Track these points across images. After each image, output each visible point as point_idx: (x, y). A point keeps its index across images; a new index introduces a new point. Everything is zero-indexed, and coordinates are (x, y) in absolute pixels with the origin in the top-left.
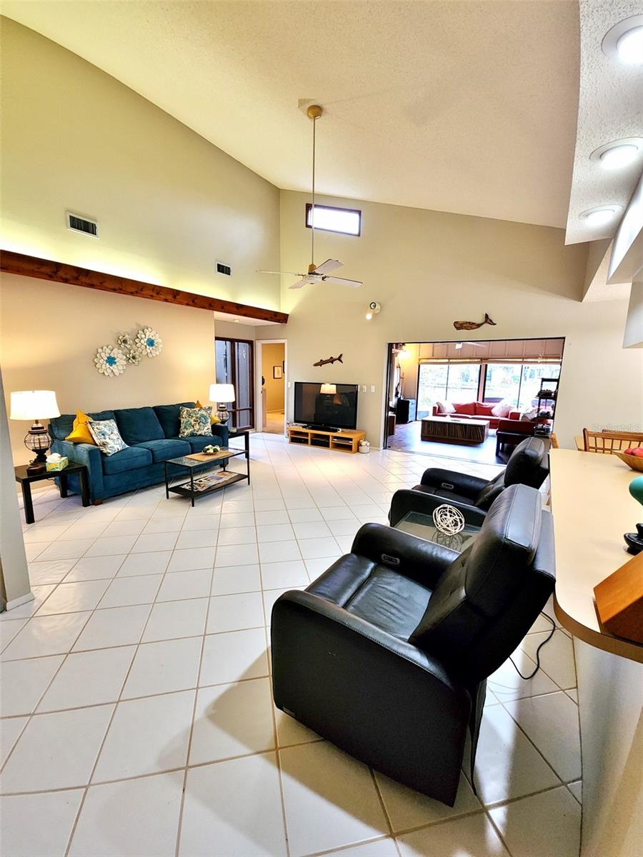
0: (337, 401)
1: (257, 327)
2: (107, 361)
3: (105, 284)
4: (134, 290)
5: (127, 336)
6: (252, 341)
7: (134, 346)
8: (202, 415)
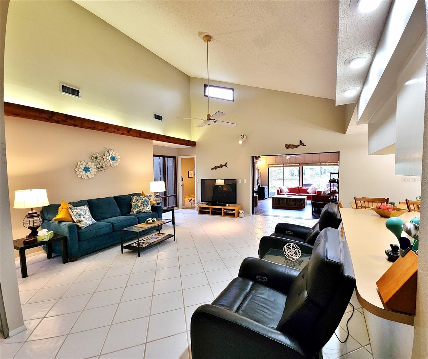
0: (225, 189)
1: (178, 149)
2: (84, 170)
3: (83, 124)
4: (102, 128)
5: (98, 155)
6: (176, 157)
7: (102, 161)
8: (145, 200)
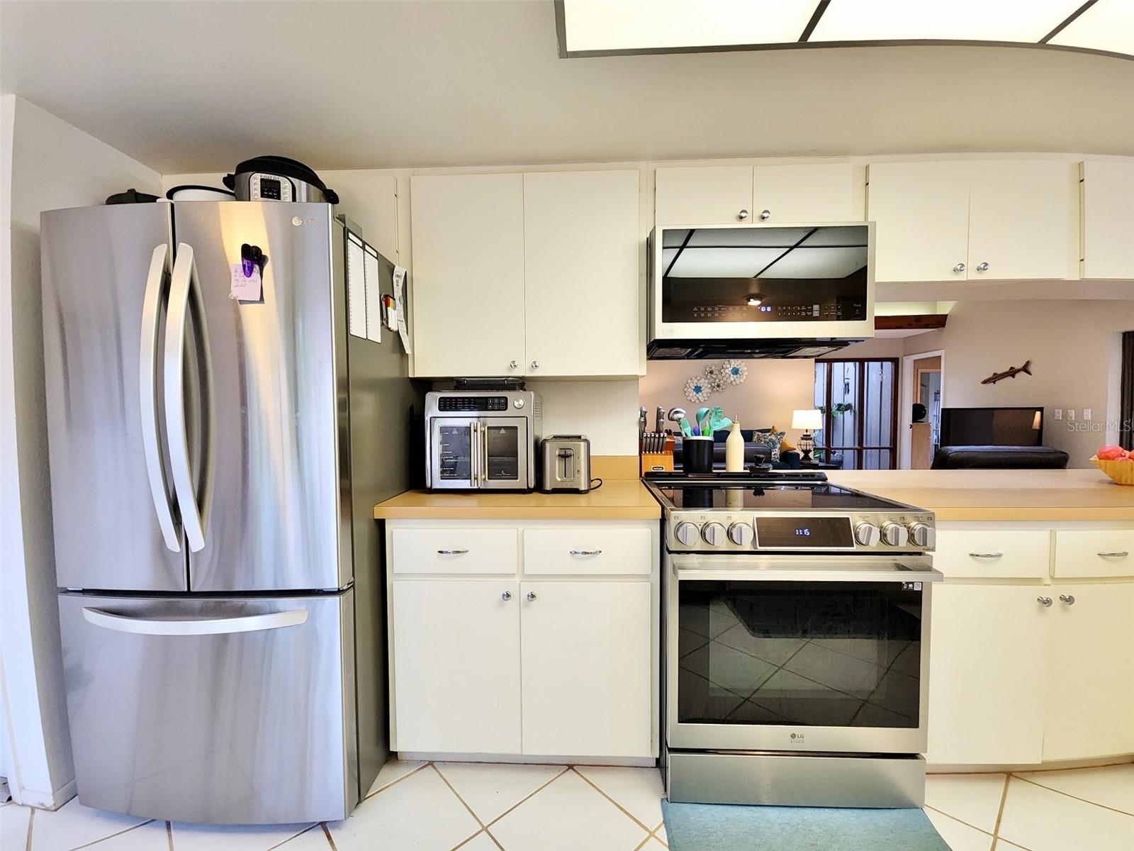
2: (694, 390)
5: (713, 367)
7: (719, 376)
8: (771, 440)
